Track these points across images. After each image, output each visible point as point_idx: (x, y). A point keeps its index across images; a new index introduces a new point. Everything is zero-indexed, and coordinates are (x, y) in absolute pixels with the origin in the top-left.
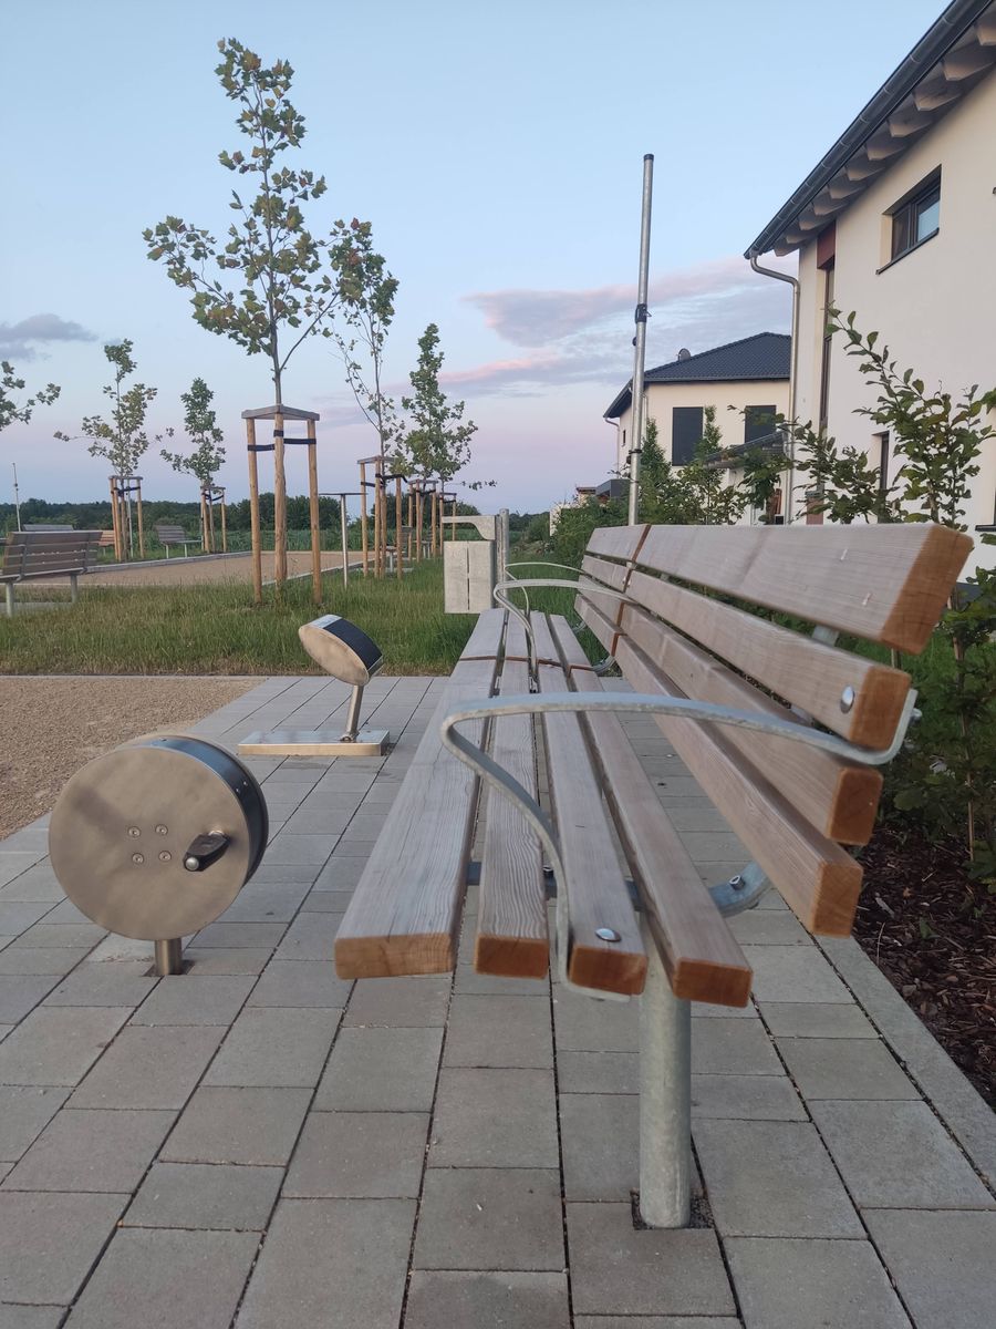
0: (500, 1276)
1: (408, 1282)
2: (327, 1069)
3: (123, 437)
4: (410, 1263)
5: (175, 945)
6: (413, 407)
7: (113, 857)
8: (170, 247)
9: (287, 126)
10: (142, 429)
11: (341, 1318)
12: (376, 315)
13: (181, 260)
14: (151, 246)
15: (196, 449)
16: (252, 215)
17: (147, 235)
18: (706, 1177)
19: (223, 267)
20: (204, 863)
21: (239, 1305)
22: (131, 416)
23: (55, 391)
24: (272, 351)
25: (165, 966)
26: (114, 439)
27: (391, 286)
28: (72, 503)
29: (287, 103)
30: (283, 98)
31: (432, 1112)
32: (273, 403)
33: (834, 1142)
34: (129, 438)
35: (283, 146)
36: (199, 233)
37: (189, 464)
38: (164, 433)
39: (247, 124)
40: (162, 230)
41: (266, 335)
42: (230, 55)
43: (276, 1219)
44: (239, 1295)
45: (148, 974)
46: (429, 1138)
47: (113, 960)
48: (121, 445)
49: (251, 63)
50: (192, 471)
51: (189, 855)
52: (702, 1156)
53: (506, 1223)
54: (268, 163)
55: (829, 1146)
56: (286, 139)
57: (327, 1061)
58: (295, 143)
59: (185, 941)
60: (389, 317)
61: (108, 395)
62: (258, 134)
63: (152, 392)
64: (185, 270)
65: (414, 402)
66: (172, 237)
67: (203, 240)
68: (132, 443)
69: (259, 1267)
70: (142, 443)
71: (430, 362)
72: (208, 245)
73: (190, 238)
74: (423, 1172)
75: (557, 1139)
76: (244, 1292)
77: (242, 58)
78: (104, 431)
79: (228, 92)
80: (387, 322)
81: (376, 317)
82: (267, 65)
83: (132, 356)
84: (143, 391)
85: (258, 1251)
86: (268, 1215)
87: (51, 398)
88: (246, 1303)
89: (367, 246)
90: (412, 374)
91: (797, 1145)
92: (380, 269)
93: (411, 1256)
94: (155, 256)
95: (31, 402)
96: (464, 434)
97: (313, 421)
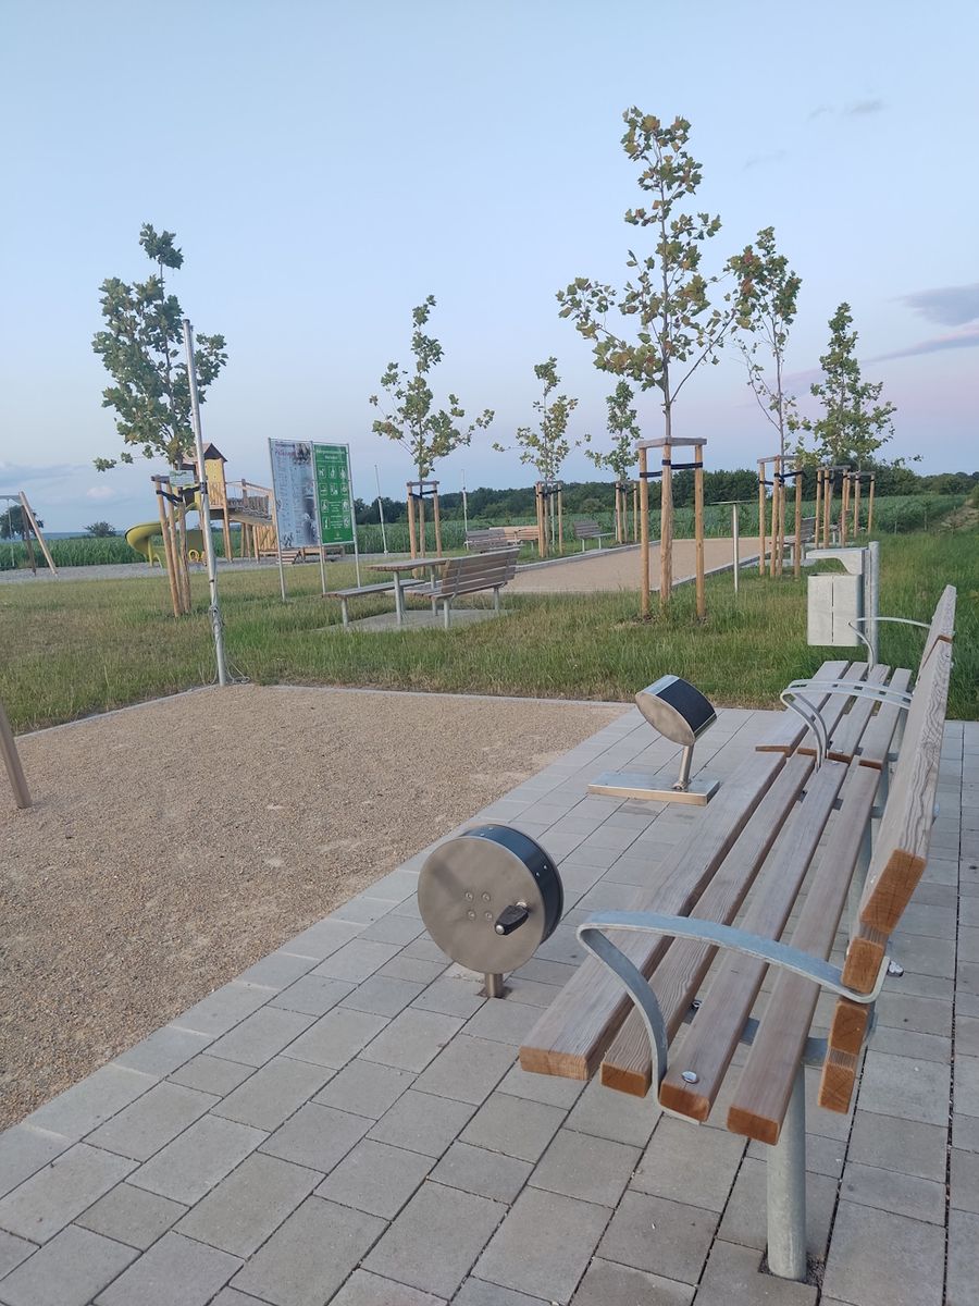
0: (650, 1276)
1: (590, 1263)
2: (582, 1098)
3: (548, 445)
4: (595, 1252)
5: (498, 978)
6: (822, 393)
7: (456, 911)
8: (577, 304)
9: (683, 176)
10: (564, 436)
11: (541, 1274)
12: (778, 316)
13: (587, 314)
14: (562, 305)
15: (615, 446)
16: (646, 270)
17: (560, 296)
18: (831, 1248)
19: (624, 313)
20: (508, 930)
21: (484, 1248)
22: (556, 426)
23: (490, 414)
24: (663, 384)
25: (492, 992)
26: (542, 448)
27: (794, 285)
28: (514, 488)
29: (684, 155)
30: (680, 151)
31: (645, 1149)
32: (664, 435)
33: (955, 1249)
34: (553, 446)
35: (680, 194)
36: (602, 289)
37: (608, 460)
38: (583, 439)
39: (648, 182)
40: (572, 291)
41: (659, 370)
42: (633, 123)
43: (520, 1198)
44: (486, 1242)
45: (480, 994)
46: (636, 1167)
47: (460, 978)
48: (546, 452)
49: (651, 127)
50: (610, 467)
51: (498, 923)
52: (836, 1230)
53: (668, 1241)
54: (666, 212)
55: (949, 1250)
56: (684, 186)
57: (583, 1091)
58: (691, 189)
59: (505, 976)
60: (792, 316)
61: (536, 409)
62: (658, 189)
63: (573, 403)
64: (590, 323)
65: (823, 388)
66: (580, 295)
67: (606, 294)
68: (555, 450)
69: (502, 1227)
70: (564, 449)
71: (842, 343)
72: (610, 298)
73: (594, 294)
74: (624, 1191)
75: (728, 1191)
76: (489, 1241)
77: (643, 122)
78: (534, 442)
79: (629, 155)
80: (790, 321)
81: (779, 318)
82: (665, 125)
83: (557, 372)
84: (565, 402)
85: (504, 1218)
86: (515, 1195)
87: (487, 422)
88: (488, 1248)
89: (769, 250)
90: (822, 359)
91: (922, 1243)
92: (782, 271)
93: (597, 1247)
94: (564, 314)
95: (472, 428)
96: (879, 417)
97: (700, 446)
